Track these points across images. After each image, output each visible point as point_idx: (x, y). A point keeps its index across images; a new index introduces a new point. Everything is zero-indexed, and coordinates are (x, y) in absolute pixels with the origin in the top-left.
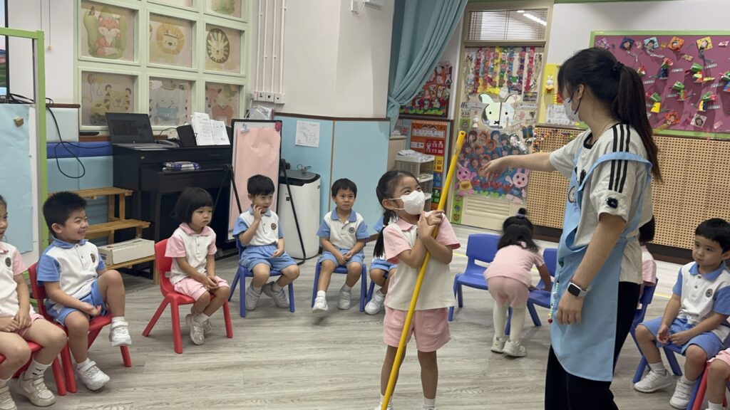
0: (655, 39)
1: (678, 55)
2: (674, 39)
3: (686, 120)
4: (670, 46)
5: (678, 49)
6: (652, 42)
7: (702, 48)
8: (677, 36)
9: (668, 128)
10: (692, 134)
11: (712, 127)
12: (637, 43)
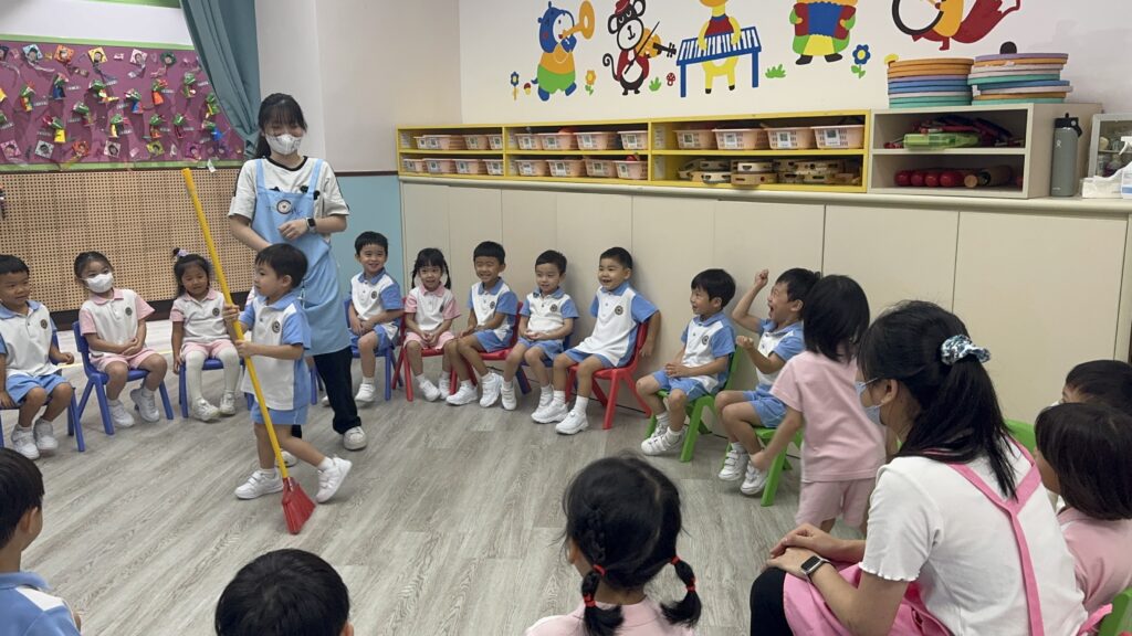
0: (37, 48)
1: (69, 69)
2: (60, 48)
3: (98, 150)
4: (57, 56)
5: (68, 61)
6: (33, 50)
7: (96, 61)
8: (64, 45)
9: (79, 161)
10: (108, 166)
11: (128, 155)
12: (12, 51)
